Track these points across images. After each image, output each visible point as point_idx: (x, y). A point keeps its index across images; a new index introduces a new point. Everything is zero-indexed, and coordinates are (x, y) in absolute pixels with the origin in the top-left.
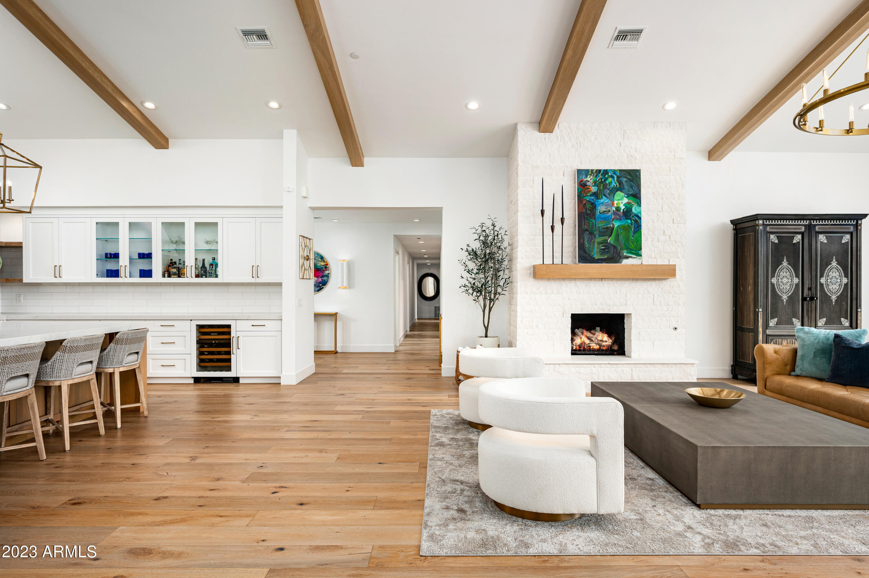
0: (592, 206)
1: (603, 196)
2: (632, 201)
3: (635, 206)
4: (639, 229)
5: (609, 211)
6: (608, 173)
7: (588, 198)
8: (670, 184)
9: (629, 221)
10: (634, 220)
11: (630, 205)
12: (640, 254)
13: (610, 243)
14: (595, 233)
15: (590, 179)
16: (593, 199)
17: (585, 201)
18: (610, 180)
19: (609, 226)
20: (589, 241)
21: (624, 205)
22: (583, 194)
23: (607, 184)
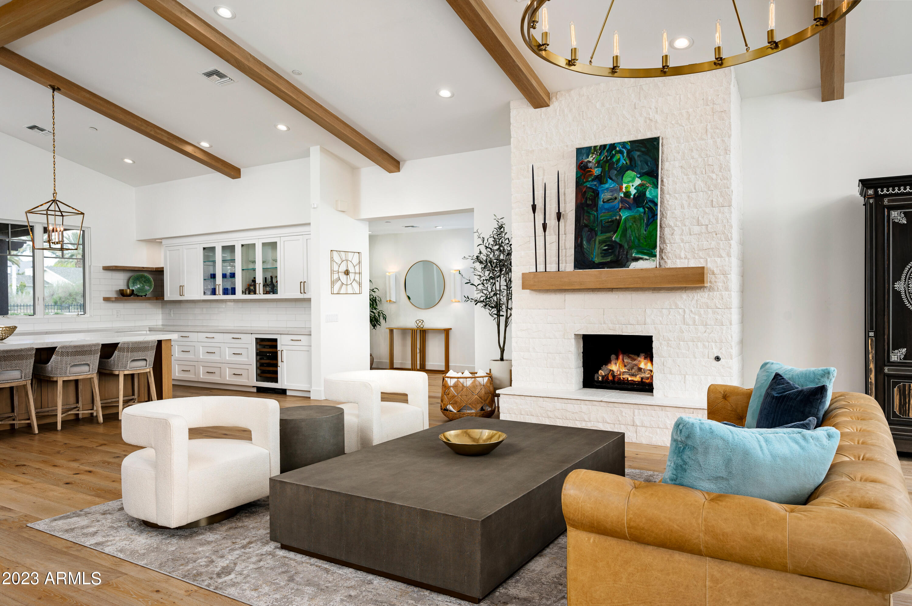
0: (593, 194)
1: (608, 179)
2: (647, 180)
3: (650, 188)
4: (654, 220)
5: (616, 198)
6: (615, 148)
7: (588, 184)
8: (707, 150)
9: (641, 210)
10: (648, 208)
11: (643, 187)
12: (654, 253)
13: (615, 241)
14: (596, 229)
15: (592, 158)
16: (595, 185)
17: (585, 188)
18: (618, 156)
19: (615, 218)
20: (589, 241)
21: (635, 188)
22: (583, 180)
23: (613, 163)
